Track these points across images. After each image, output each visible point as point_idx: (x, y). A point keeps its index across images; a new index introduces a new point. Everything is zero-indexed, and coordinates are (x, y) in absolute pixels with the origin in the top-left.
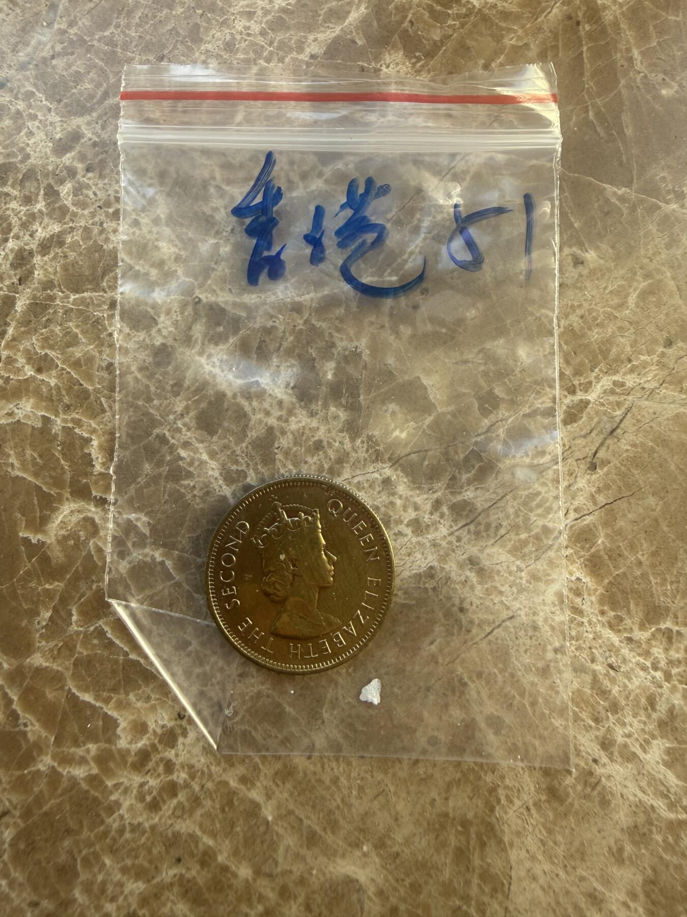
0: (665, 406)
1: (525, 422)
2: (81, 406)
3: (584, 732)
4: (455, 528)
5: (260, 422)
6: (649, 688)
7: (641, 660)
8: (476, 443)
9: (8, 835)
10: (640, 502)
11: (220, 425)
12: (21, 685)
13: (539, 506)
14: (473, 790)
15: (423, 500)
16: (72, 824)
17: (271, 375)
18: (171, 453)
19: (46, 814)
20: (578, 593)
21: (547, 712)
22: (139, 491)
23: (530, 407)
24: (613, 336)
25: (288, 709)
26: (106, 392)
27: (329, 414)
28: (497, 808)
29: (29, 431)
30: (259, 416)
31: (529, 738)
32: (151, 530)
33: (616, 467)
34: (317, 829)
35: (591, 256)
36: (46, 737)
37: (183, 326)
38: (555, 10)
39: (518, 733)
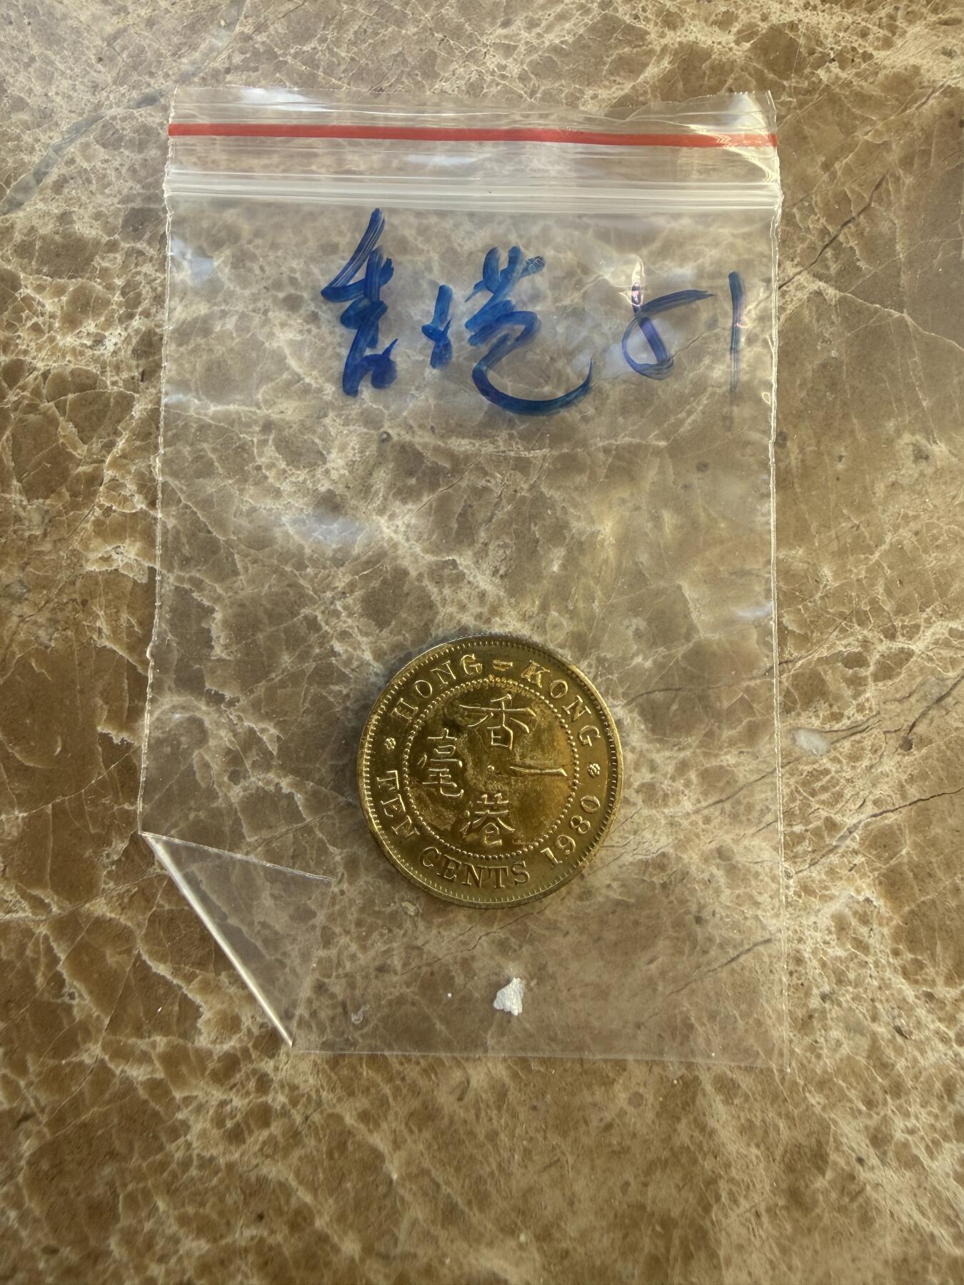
1: (820, 669)
2: (206, 562)
4: (704, 804)
5: (451, 617)
6: (948, 1069)
7: (943, 1027)
8: (747, 690)
9: (27, 1147)
11: (394, 615)
12: (73, 940)
13: (824, 789)
14: (684, 1178)
15: (665, 758)
16: (118, 1145)
17: (475, 554)
18: (321, 645)
19: (84, 1125)
20: (864, 920)
21: (802, 1083)
22: (271, 692)
23: (829, 649)
24: (957, 565)
25: (439, 1026)
26: (243, 547)
27: (549, 619)
28: (715, 1208)
29: (129, 586)
30: (451, 609)
31: (771, 1114)
32: (280, 749)
33: (939, 750)
34: (460, 1201)
35: (940, 449)
36: (98, 1017)
37: (360, 470)
38: (931, 101)
39: (757, 1106)
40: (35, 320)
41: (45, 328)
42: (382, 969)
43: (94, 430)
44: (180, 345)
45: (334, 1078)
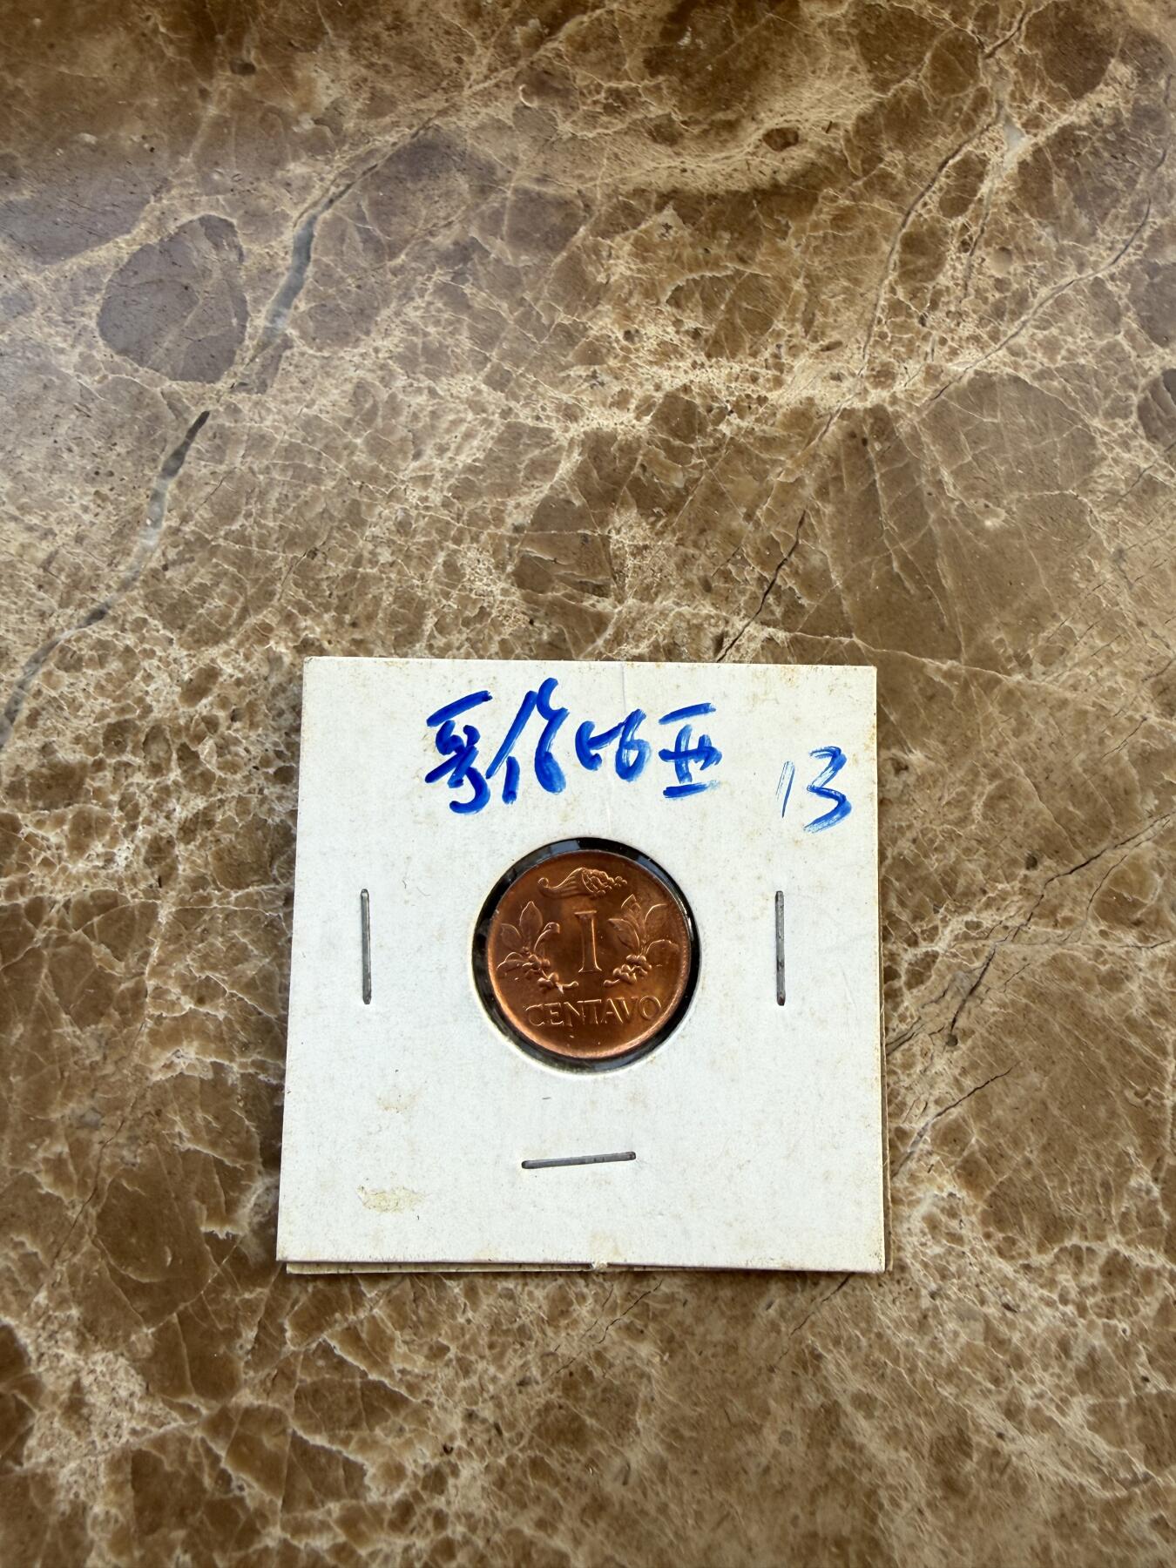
0: (1037, 947)
2: (264, 1043)
3: (982, 1400)
7: (1046, 1293)
10: (1020, 1081)
12: (228, 1435)
14: (846, 1497)
20: (952, 1214)
21: (930, 1379)
24: (958, 860)
25: (589, 1421)
29: (197, 1085)
31: (911, 1416)
33: (983, 1038)
35: (916, 757)
36: (271, 1501)
39: (896, 1412)
40: (43, 855)
41: (55, 861)
42: (523, 1383)
43: (126, 945)
44: (188, 843)
45: (504, 1496)
